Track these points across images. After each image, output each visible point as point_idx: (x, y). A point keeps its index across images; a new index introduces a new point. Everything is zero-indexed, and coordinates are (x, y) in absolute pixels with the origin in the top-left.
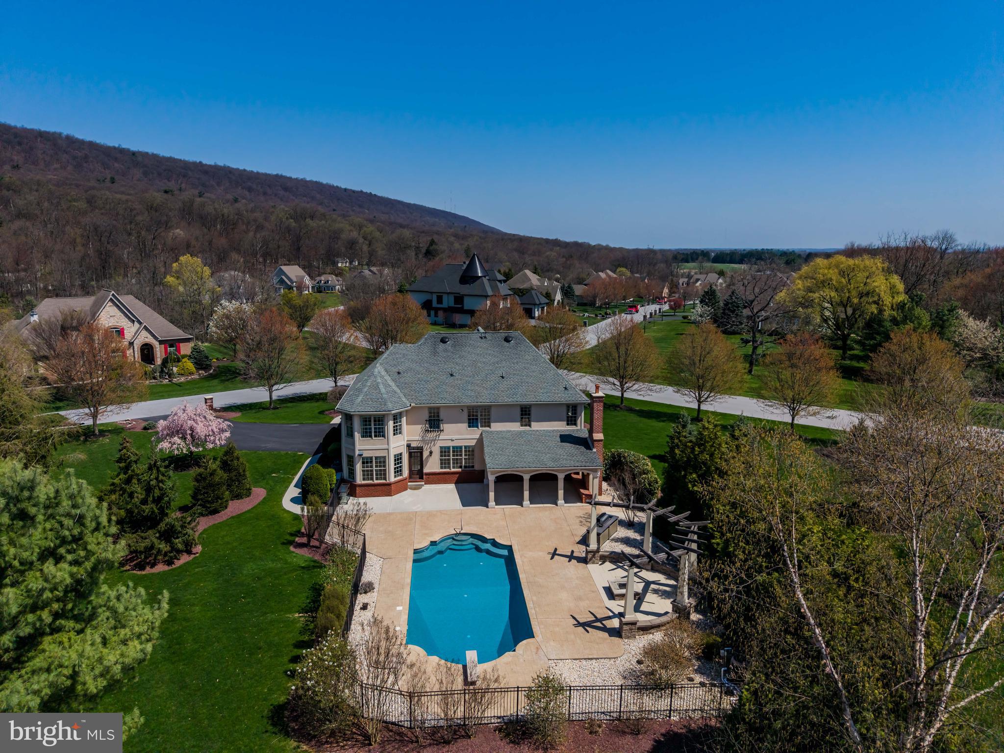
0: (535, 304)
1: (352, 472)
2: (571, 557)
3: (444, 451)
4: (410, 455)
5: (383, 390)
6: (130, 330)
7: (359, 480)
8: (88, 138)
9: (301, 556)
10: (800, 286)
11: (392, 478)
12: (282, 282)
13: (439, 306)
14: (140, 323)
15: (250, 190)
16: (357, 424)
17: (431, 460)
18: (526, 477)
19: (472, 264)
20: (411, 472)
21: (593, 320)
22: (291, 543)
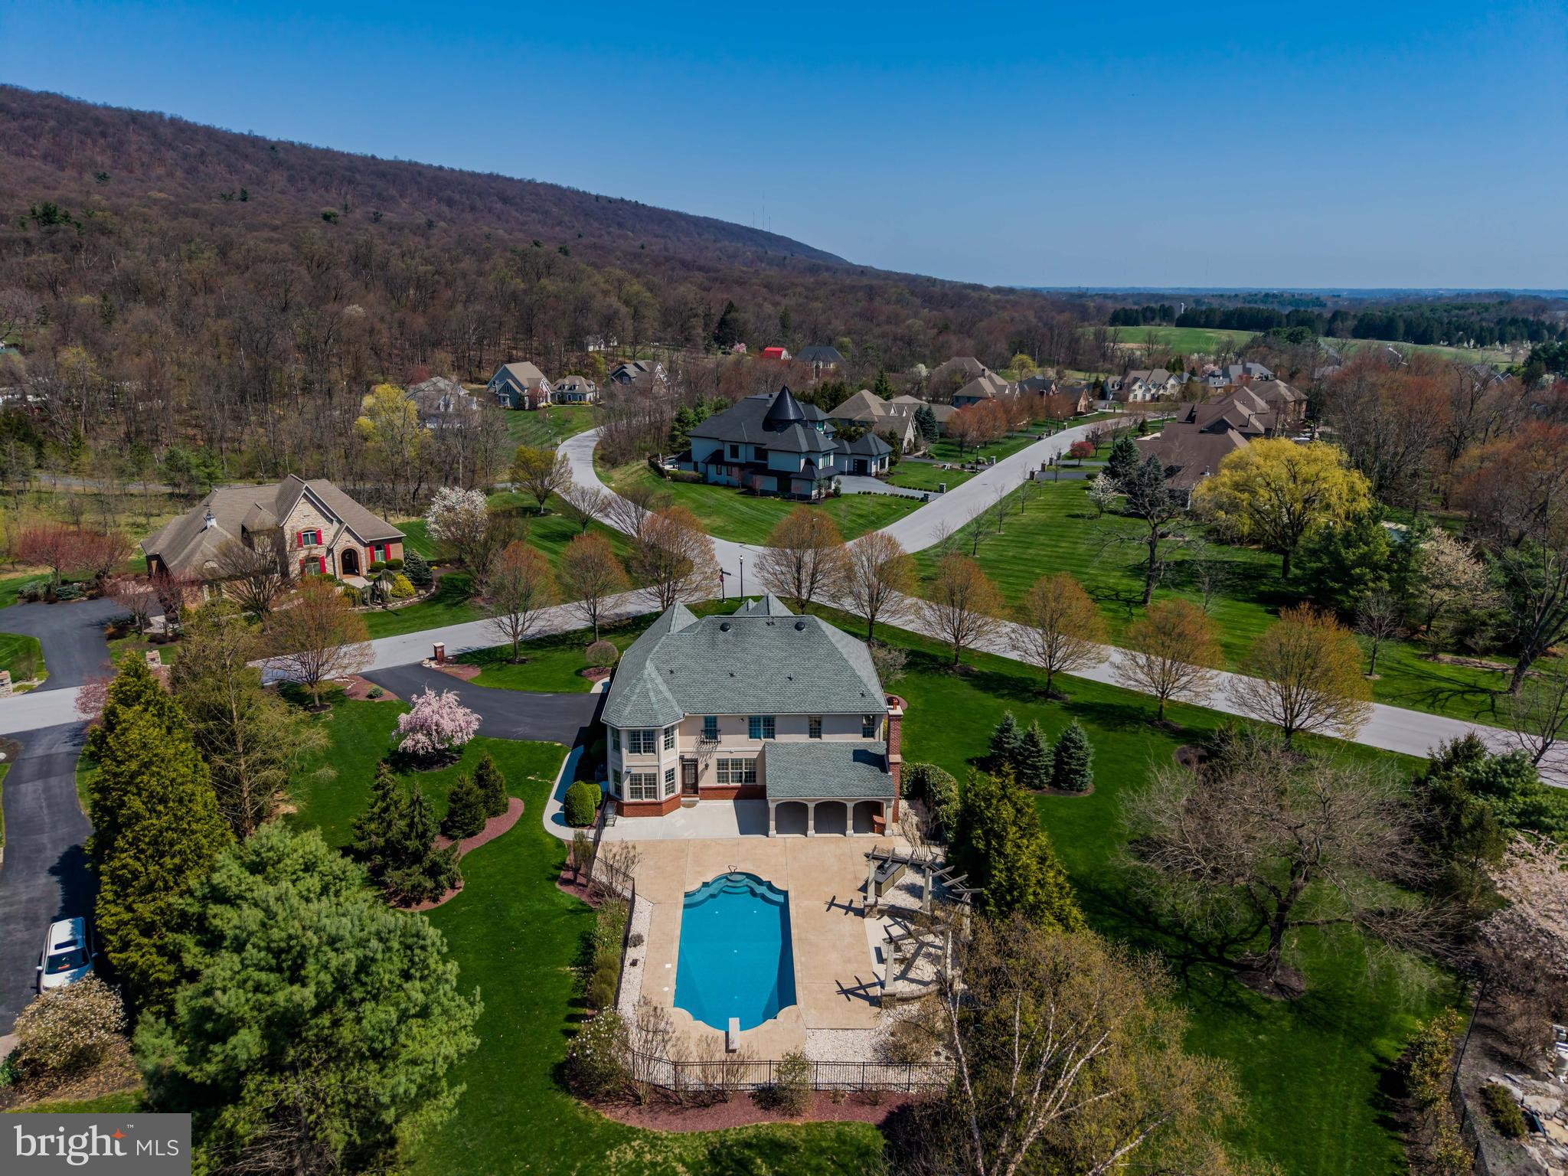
0: (872, 456)
1: (619, 790)
2: (848, 909)
3: (722, 764)
4: (684, 768)
5: (653, 699)
6: (328, 531)
7: (627, 798)
8: (202, 121)
9: (568, 895)
10: (1226, 479)
11: (663, 797)
12: (507, 388)
13: (734, 460)
14: (340, 522)
15: (450, 203)
16: (624, 740)
17: (706, 773)
18: (811, 806)
19: (781, 400)
20: (684, 786)
21: (956, 477)
22: (556, 878)
